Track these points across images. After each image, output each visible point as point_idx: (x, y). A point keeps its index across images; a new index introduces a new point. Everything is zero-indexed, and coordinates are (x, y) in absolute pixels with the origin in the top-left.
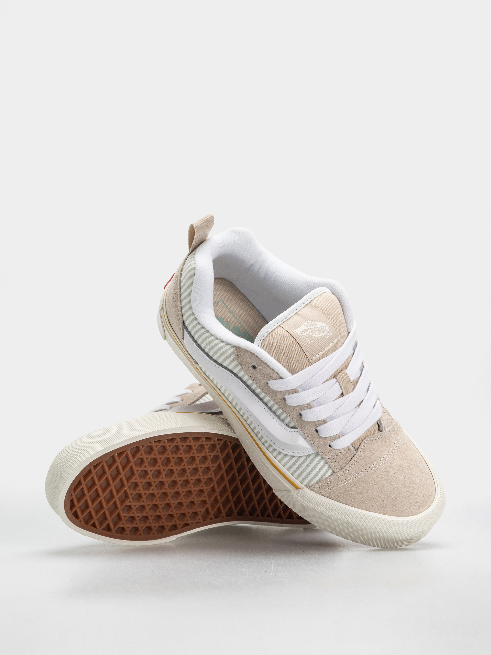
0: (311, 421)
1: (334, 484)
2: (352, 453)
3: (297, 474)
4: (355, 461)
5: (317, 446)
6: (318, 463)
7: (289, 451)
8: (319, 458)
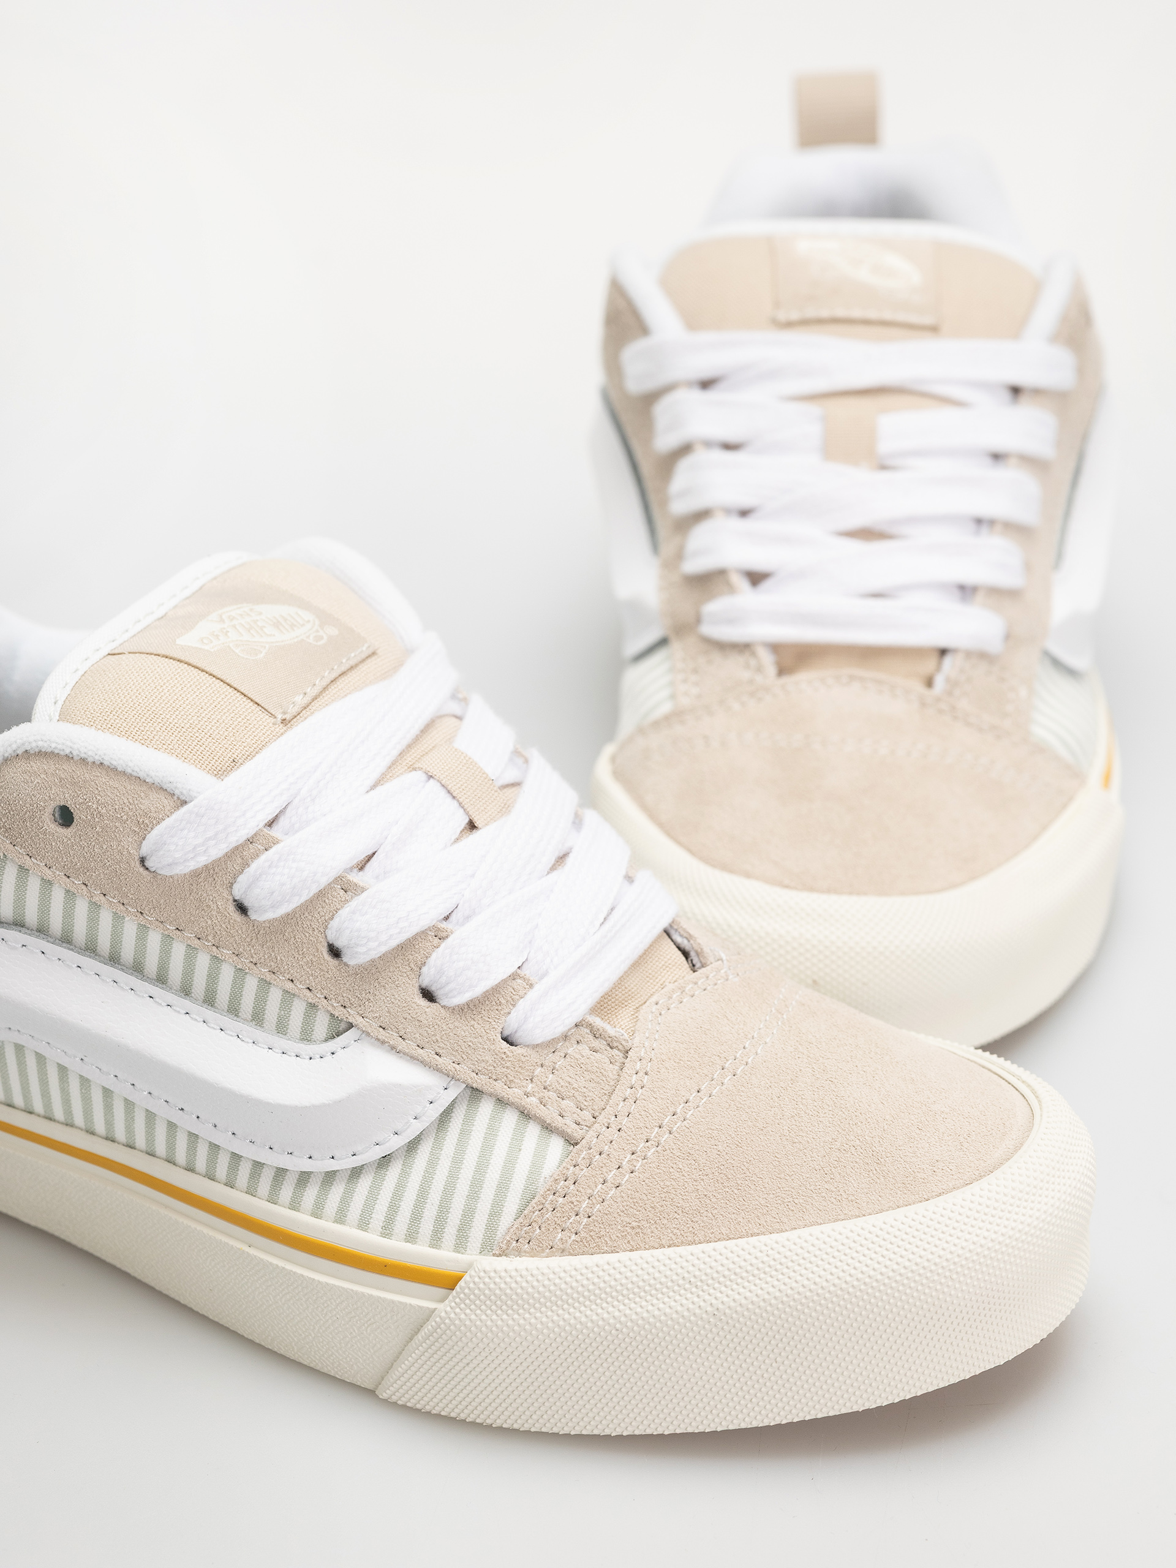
0: (383, 949)
1: (593, 1186)
2: (615, 1044)
3: (427, 1226)
4: (641, 1074)
5: (458, 1058)
6: (491, 1132)
7: (358, 1148)
8: (486, 1108)
